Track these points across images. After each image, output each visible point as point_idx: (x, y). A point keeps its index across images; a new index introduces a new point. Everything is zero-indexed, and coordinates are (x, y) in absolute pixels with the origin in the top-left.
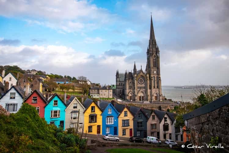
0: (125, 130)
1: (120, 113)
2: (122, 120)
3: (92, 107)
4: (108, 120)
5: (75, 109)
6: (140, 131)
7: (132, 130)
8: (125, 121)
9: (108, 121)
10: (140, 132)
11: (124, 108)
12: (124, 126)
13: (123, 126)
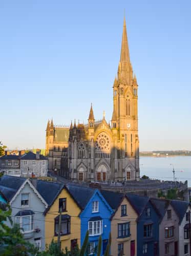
0: (123, 244)
1: (114, 210)
2: (119, 224)
3: (60, 199)
4: (93, 226)
5: (25, 207)
6: (148, 243)
7: (134, 244)
8: (124, 226)
9: (93, 229)
10: (148, 246)
11: (121, 200)
12: (122, 237)
13: (119, 237)
